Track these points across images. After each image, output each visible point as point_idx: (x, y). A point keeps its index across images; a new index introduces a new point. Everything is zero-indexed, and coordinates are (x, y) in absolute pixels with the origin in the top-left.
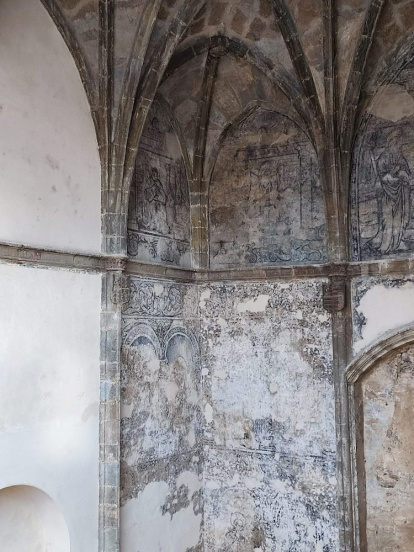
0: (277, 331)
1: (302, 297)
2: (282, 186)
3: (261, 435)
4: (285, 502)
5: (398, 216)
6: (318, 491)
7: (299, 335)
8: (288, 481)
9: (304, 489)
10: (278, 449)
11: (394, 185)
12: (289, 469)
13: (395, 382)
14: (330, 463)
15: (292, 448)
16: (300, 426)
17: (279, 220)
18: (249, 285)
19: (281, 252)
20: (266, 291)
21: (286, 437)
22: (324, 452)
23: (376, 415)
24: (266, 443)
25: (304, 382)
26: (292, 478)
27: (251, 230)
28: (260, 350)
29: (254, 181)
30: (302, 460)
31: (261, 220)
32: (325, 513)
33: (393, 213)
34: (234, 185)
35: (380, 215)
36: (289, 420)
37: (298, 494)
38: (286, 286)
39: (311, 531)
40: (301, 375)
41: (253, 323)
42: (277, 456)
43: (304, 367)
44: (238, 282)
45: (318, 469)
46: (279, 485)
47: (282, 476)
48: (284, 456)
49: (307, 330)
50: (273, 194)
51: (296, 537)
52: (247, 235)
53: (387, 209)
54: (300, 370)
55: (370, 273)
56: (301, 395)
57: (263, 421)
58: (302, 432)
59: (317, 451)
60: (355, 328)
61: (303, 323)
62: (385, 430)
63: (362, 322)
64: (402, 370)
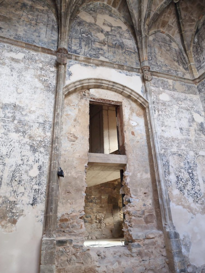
0: (27, 69)
1: (43, 59)
2: (38, 21)
3: (7, 111)
4: (17, 144)
5: (87, 46)
6: (39, 139)
7: (39, 73)
8: (21, 134)
9: (30, 137)
10: (17, 118)
11: (86, 38)
12: (22, 128)
13: (79, 101)
14: (47, 127)
15: (26, 118)
16: (32, 109)
17: (35, 31)
18: (14, 47)
19: (34, 41)
20: (23, 52)
21: (23, 113)
22: (45, 121)
23: (69, 112)
24: (10, 115)
25: (39, 91)
26: (24, 132)
27: (19, 29)
28: (15, 74)
29: (24, 14)
30: (32, 124)
31: (25, 28)
32: (42, 149)
33: (85, 45)
34: (13, 12)
35: (80, 44)
36: (27, 106)
37: (26, 140)
38: (35, 53)
39: (32, 158)
40: (37, 88)
41: (13, 63)
42: (16, 122)
43: (39, 85)
44: (8, 45)
45: (41, 129)
46: (14, 136)
47: (17, 131)
48: (20, 122)
49: (43, 72)
50: (34, 22)
51: (21, 162)
52: (17, 30)
53: (83, 44)
54: (37, 86)
55: (76, 60)
56: (36, 96)
57: (9, 105)
58: (34, 112)
59: (41, 120)
60: (67, 76)
61: (41, 69)
62: (73, 118)
63: (70, 74)
64: (82, 98)
